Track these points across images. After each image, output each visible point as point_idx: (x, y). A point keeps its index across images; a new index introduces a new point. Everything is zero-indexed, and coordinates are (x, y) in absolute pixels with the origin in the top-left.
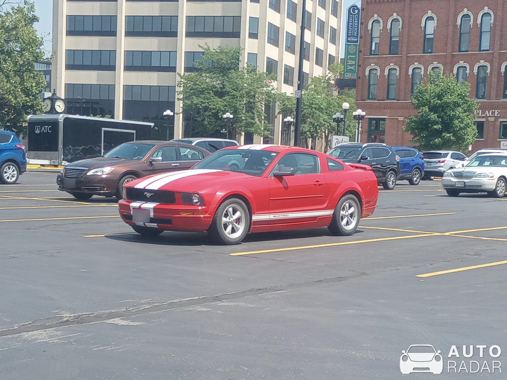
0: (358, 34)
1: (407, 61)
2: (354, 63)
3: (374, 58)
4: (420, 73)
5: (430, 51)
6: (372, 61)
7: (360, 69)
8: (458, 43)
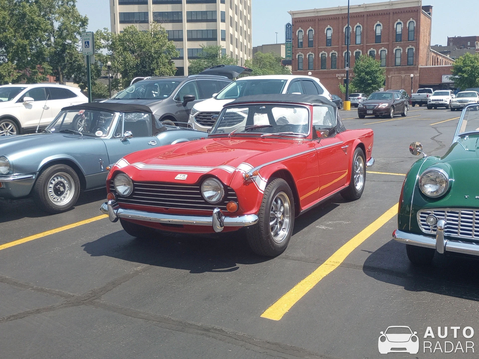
0: (291, 38)
1: (318, 51)
2: (290, 52)
3: (300, 50)
4: (325, 56)
5: (329, 45)
6: (299, 51)
7: (294, 55)
8: (344, 41)
